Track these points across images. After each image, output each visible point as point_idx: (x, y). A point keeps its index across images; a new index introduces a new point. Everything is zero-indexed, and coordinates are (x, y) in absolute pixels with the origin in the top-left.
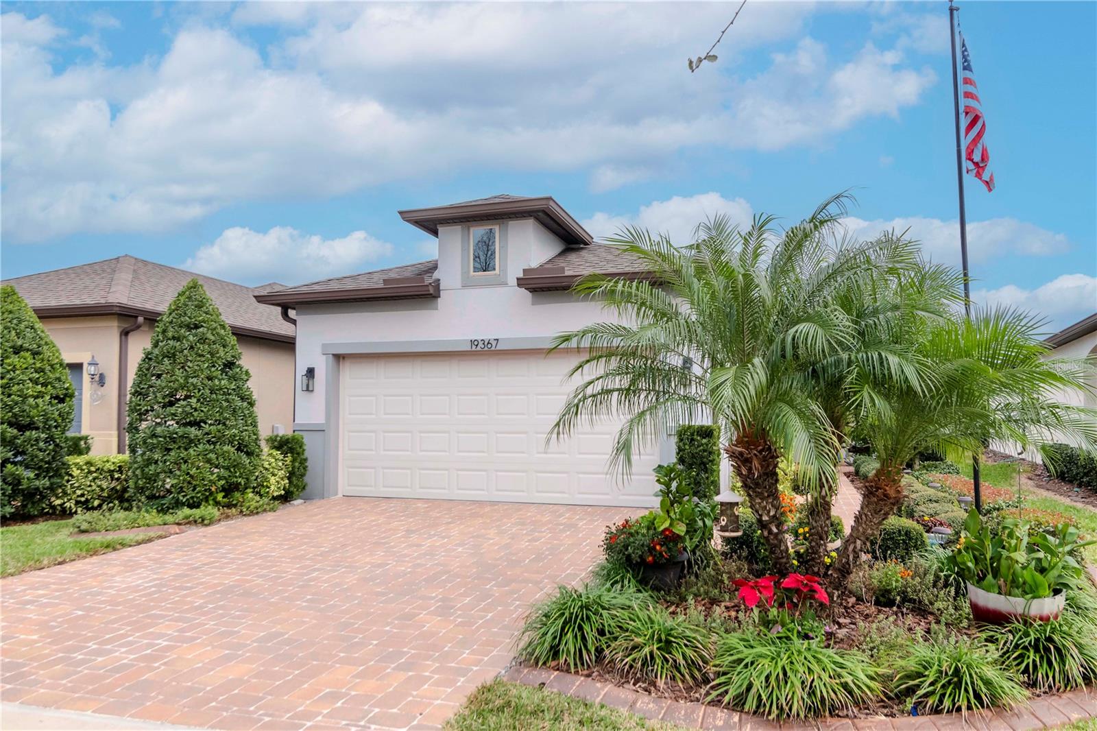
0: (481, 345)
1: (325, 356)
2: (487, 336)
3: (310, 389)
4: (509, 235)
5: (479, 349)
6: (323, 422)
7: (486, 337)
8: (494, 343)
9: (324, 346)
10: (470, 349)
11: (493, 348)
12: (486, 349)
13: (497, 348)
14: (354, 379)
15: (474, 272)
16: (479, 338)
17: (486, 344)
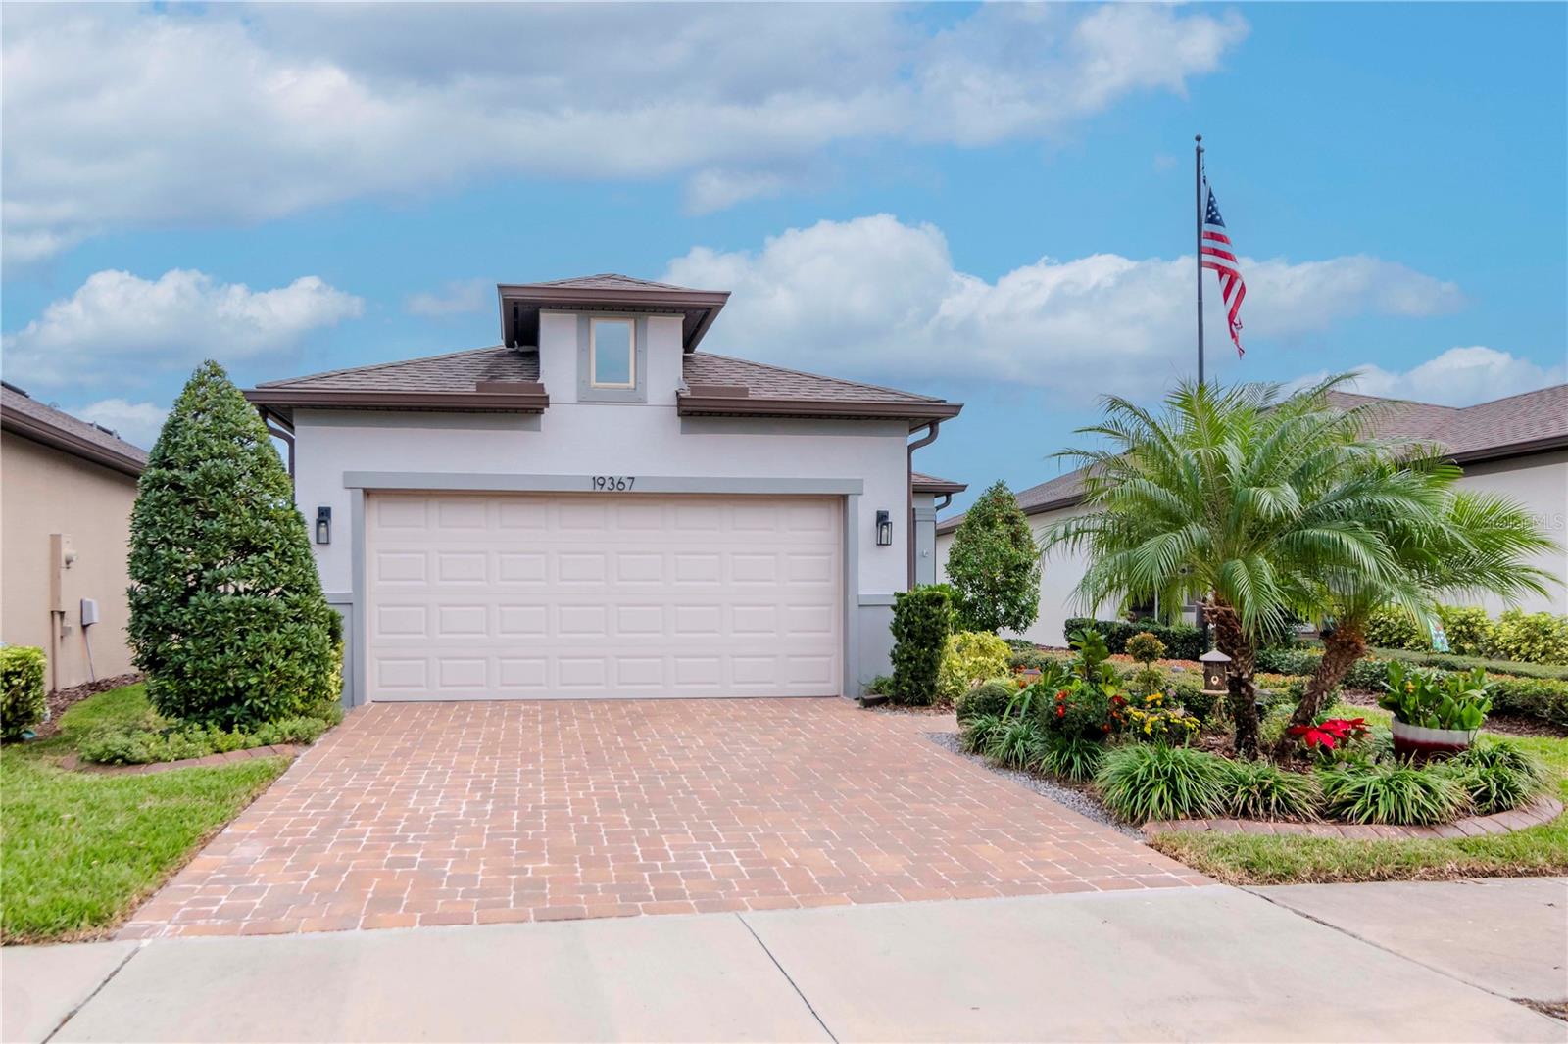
0: (608, 484)
1: (349, 491)
2: (619, 473)
3: (323, 539)
4: (648, 334)
5: (605, 489)
6: (350, 590)
7: (617, 474)
8: (628, 483)
9: (347, 475)
10: (591, 489)
11: (626, 490)
12: (616, 490)
13: (633, 490)
14: (389, 528)
15: (597, 381)
16: (606, 475)
17: (616, 483)
